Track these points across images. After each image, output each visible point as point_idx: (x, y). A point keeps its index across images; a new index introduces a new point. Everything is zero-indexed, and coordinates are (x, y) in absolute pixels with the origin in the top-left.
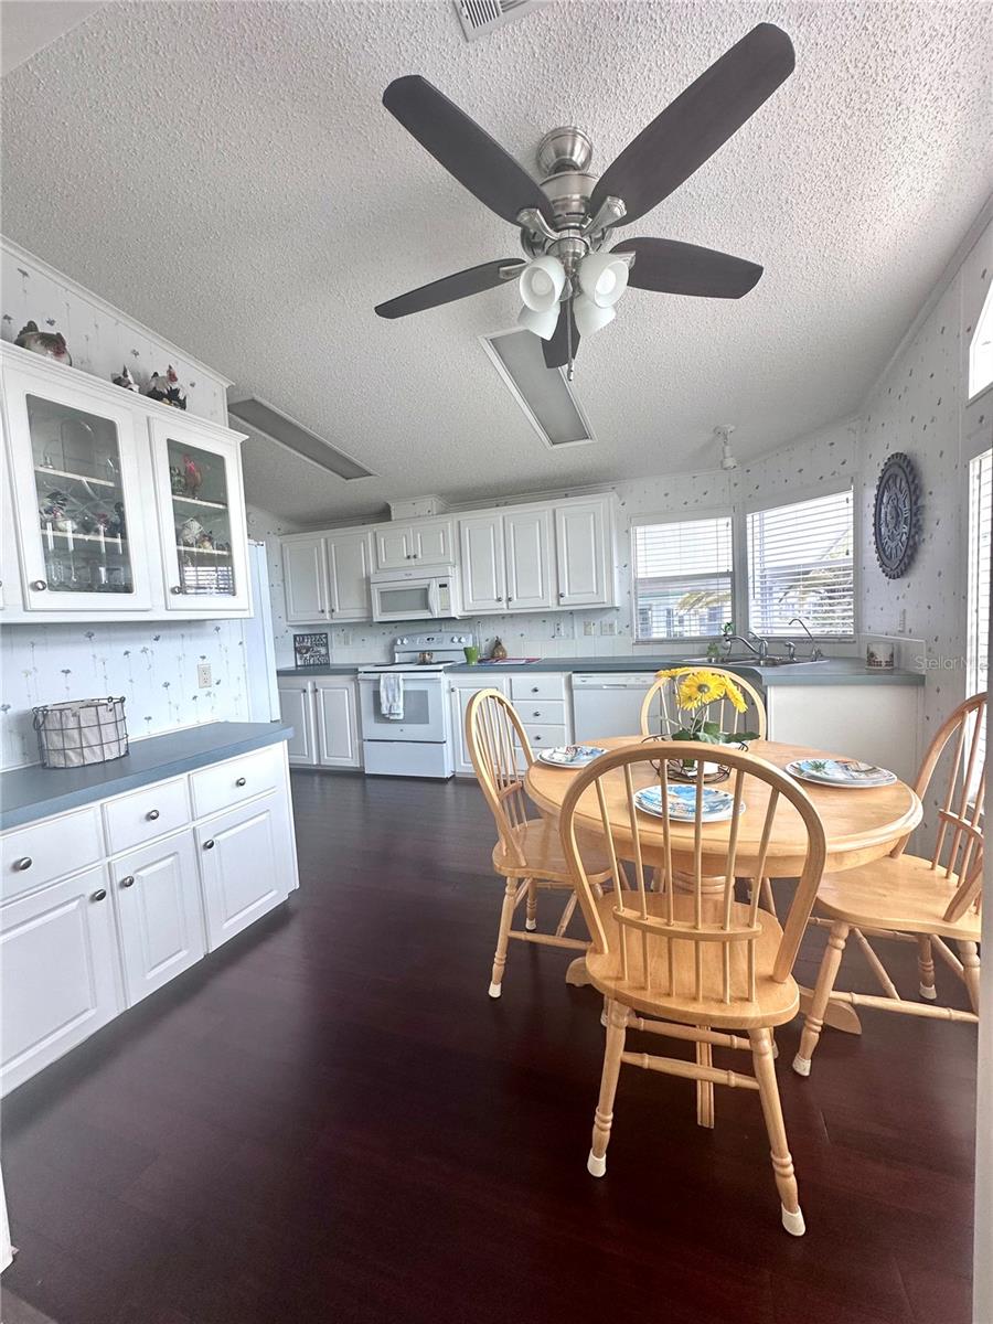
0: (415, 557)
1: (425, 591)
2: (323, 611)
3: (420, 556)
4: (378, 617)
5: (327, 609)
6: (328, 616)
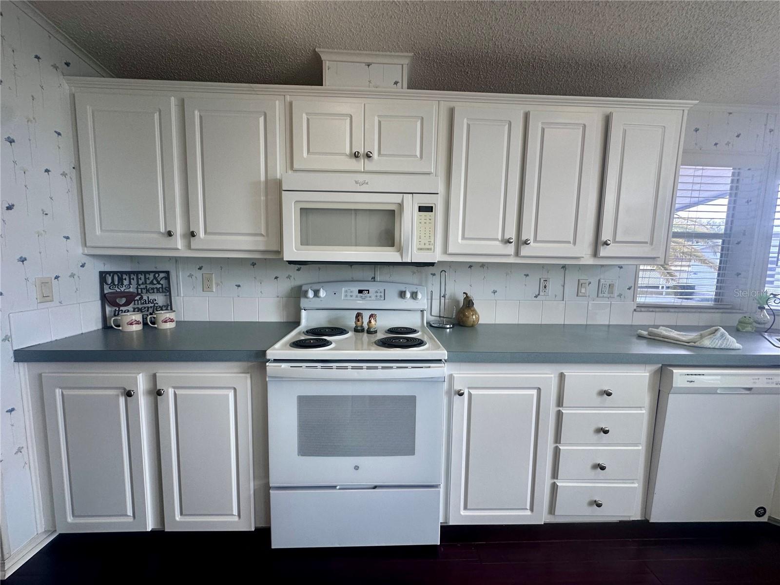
0: (368, 156)
1: (391, 216)
2: (170, 234)
3: (375, 155)
4: (293, 251)
5: (179, 229)
6: (180, 243)
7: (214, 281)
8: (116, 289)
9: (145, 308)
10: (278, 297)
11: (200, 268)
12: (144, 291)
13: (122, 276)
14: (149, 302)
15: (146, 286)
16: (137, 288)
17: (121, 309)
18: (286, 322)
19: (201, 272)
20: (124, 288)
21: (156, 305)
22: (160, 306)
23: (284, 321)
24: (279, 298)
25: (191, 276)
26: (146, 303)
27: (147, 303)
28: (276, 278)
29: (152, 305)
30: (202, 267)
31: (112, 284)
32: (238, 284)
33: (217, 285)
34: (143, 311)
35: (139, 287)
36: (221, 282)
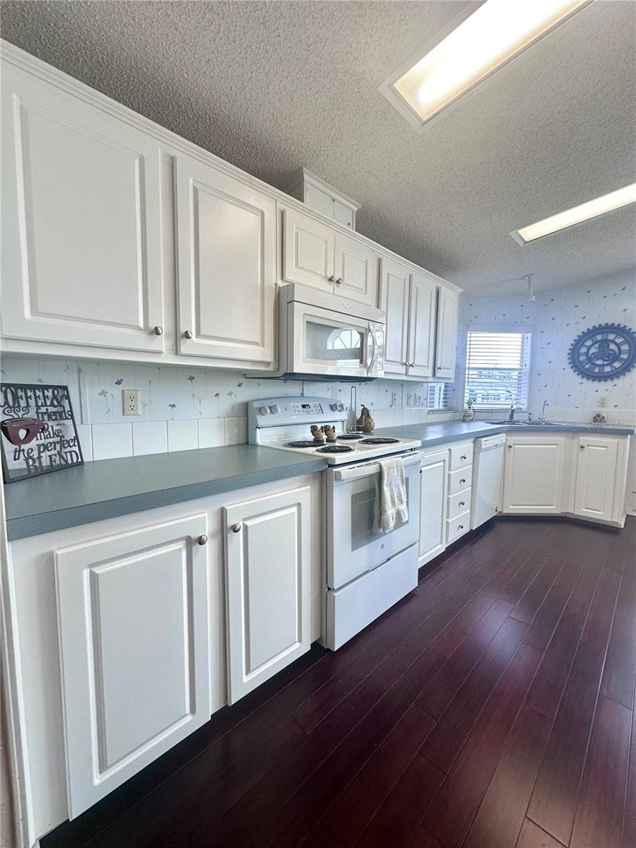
7: (140, 401)
8: (12, 413)
9: (51, 443)
10: (218, 417)
11: (119, 383)
12: (46, 417)
13: (16, 390)
14: (54, 434)
15: (47, 409)
16: (37, 413)
17: (22, 448)
18: (229, 446)
19: (121, 387)
20: (22, 412)
21: (63, 439)
22: (66, 440)
23: (227, 444)
24: (220, 419)
25: (103, 393)
26: (50, 437)
27: (52, 436)
28: (217, 395)
29: (58, 439)
30: (122, 380)
31: (6, 406)
32: (172, 404)
33: (145, 405)
34: (50, 448)
35: (40, 411)
36: (150, 401)
